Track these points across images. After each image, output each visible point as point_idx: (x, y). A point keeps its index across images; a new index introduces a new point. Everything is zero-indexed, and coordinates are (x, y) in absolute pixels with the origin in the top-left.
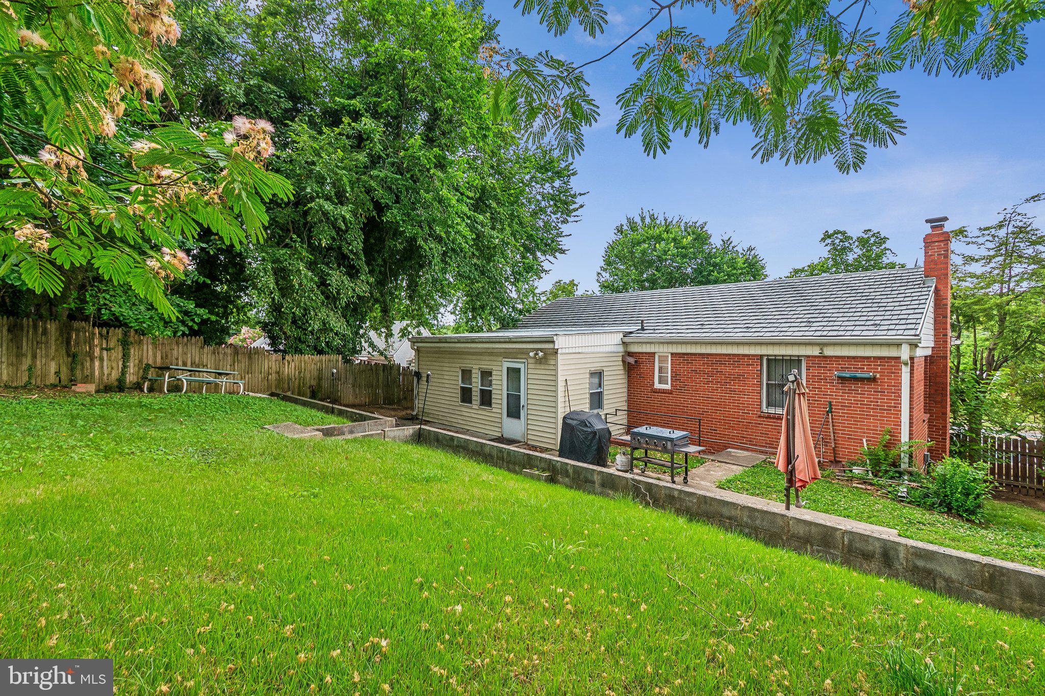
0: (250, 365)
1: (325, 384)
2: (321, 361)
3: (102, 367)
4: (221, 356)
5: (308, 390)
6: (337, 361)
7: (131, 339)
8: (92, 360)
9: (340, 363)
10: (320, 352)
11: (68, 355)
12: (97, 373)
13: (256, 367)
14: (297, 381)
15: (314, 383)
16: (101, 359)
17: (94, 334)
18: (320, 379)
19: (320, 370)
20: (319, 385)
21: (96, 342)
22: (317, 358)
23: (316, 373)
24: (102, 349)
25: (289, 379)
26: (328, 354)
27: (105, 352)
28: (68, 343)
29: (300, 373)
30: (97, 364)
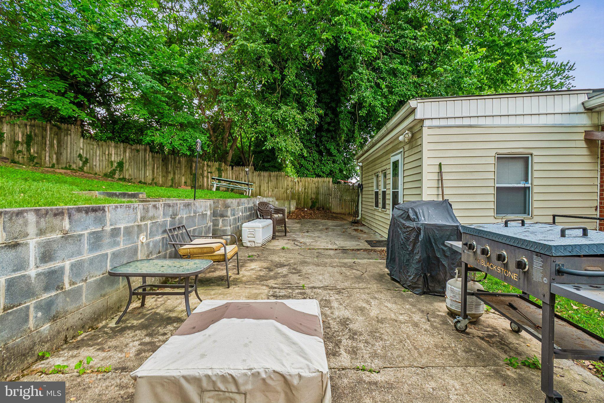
0: (277, 183)
1: (321, 198)
2: (318, 182)
3: (208, 181)
4: (262, 177)
5: (310, 201)
6: (329, 182)
7: (223, 168)
8: (203, 178)
9: (331, 183)
10: (318, 176)
11: (191, 174)
12: (205, 184)
13: (280, 185)
14: (303, 194)
15: (313, 196)
16: (208, 178)
17: (204, 164)
18: (317, 194)
19: (318, 188)
20: (317, 199)
21: (205, 168)
22: (316, 179)
23: (314, 190)
24: (208, 172)
25: (299, 193)
26: (323, 177)
27: (209, 174)
28: (191, 168)
29: (305, 189)
30: (205, 179)
